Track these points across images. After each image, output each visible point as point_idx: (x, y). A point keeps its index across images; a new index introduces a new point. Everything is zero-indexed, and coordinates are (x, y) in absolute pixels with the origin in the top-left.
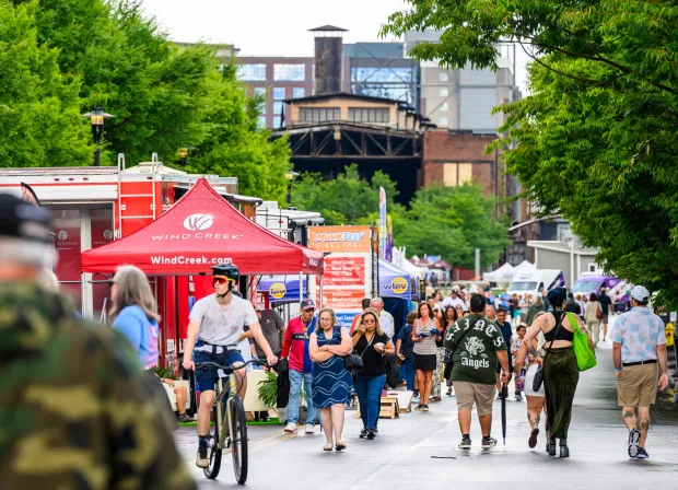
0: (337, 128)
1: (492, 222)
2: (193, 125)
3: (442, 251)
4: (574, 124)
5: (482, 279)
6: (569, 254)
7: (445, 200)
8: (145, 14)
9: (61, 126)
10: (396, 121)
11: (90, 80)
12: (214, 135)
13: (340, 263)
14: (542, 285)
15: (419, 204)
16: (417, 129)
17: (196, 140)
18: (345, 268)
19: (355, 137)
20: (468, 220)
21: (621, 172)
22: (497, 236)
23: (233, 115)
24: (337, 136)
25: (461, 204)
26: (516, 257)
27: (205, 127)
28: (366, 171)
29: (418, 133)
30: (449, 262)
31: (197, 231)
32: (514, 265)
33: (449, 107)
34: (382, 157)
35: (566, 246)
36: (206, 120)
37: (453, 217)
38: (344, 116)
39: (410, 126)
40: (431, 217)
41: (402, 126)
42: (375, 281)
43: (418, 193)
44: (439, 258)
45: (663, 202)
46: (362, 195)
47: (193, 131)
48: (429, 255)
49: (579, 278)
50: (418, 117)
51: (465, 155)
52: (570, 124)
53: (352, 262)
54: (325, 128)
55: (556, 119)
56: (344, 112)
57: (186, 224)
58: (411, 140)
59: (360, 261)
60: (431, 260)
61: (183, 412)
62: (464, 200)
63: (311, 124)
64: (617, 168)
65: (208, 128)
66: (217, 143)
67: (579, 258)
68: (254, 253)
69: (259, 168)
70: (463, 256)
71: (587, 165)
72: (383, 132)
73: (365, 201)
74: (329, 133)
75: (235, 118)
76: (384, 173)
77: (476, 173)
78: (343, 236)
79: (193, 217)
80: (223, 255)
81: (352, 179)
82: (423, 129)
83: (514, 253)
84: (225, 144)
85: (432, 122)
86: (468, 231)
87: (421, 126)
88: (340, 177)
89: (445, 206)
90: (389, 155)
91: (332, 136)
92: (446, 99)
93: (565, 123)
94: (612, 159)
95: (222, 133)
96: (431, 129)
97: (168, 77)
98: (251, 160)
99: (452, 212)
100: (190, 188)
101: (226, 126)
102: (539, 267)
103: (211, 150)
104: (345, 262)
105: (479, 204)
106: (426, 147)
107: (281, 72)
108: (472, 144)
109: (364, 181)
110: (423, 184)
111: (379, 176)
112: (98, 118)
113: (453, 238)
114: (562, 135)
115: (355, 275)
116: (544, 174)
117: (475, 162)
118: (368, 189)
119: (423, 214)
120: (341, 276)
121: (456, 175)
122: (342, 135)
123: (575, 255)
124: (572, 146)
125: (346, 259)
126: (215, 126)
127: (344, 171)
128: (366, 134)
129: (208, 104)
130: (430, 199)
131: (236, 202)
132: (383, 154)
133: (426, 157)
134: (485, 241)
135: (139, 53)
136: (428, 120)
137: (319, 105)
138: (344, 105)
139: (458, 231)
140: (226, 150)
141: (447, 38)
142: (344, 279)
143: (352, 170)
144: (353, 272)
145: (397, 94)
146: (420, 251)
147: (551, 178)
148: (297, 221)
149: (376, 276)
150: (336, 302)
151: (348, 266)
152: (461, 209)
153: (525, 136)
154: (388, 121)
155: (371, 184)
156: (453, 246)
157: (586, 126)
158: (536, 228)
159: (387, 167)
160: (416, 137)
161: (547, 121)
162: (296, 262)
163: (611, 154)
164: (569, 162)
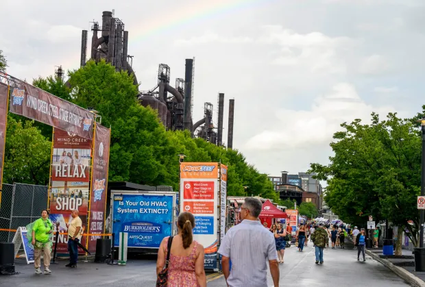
1: (315, 210)
2: (263, 189)
3: (306, 215)
5: (313, 220)
7: (306, 205)
8: (254, 168)
9: (239, 189)
11: (244, 180)
13: (292, 216)
15: (301, 205)
19: (289, 192)
20: (310, 209)
21: (347, 201)
22: (316, 212)
27: (265, 190)
28: (291, 199)
31: (267, 210)
32: (319, 218)
33: (307, 187)
34: (294, 196)
35: (330, 215)
36: (265, 188)
39: (300, 191)
40: (304, 208)
41: (298, 191)
48: (303, 215)
50: (301, 189)
53: (294, 217)
54: (284, 190)
56: (287, 188)
62: (310, 205)
63: (281, 190)
68: (277, 214)
70: (309, 216)
71: (340, 200)
72: (295, 192)
75: (270, 188)
77: (312, 200)
78: (292, 212)
79: (266, 207)
80: (271, 214)
81: (289, 200)
82: (302, 191)
83: (319, 216)
86: (310, 211)
90: (296, 196)
91: (285, 192)
96: (304, 191)
97: (258, 180)
98: (274, 197)
99: (307, 207)
100: (265, 201)
101: (269, 190)
105: (313, 206)
106: (303, 195)
107: (275, 180)
108: (311, 195)
110: (302, 202)
111: (294, 200)
112: (246, 187)
113: (308, 212)
114: (336, 194)
116: (331, 201)
117: (312, 198)
118: (292, 202)
120: (292, 219)
121: (308, 200)
122: (287, 192)
124: (337, 196)
126: (267, 189)
128: (291, 192)
129: (266, 185)
130: (303, 205)
131: (274, 204)
133: (303, 197)
134: (314, 213)
135: (253, 175)
137: (282, 186)
138: (288, 186)
141: (319, 175)
143: (289, 198)
145: (297, 184)
149: (298, 219)
152: (310, 207)
154: (296, 190)
156: (308, 214)
158: (323, 211)
159: (295, 198)
160: (301, 193)
162: (285, 216)
163: (345, 198)
164: (337, 199)
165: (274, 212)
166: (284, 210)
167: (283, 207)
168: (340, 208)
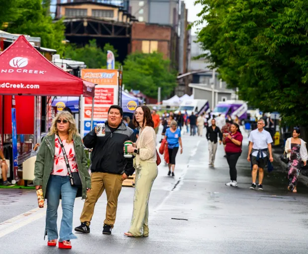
0: (85, 20)
1: (167, 74)
2: (12, 9)
3: (142, 88)
4: (245, 12)
5: (161, 104)
6: (211, 92)
7: (143, 60)
10: (117, 17)
12: (24, 16)
13: (99, 91)
14: (197, 108)
15: (128, 62)
16: (128, 21)
17: (13, 18)
18: (102, 94)
19: (94, 25)
20: (155, 72)
21: (274, 41)
22: (170, 81)
23: (35, 5)
24: (85, 24)
25: (152, 63)
26: (180, 93)
27: (19, 11)
28: (101, 43)
29: (129, 24)
30: (144, 94)
31: (18, 68)
32: (180, 97)
33: (144, 11)
34: (109, 36)
35: (210, 87)
36: (20, 7)
37: (147, 70)
38: (89, 14)
39: (125, 20)
40: (135, 69)
41: (120, 20)
42: (120, 102)
43: (128, 56)
44: (139, 92)
45: (298, 61)
46: (98, 56)
47: (12, 12)
48: (134, 90)
49: (217, 105)
50: (129, 16)
51: (154, 36)
52: (243, 12)
53: (106, 91)
54: (79, 20)
55: (235, 8)
56: (89, 11)
57: (11, 63)
58: (125, 28)
59: (111, 90)
60: (135, 93)
61: (5, 179)
62: (153, 61)
63: (71, 17)
64: (271, 39)
65: (21, 11)
66: (26, 20)
67: (217, 94)
68: (52, 83)
69: (49, 36)
70: (152, 91)
71: (253, 37)
72: (110, 23)
73: (99, 59)
74: (81, 22)
75: (37, 7)
76: (111, 45)
77: (159, 47)
78: (101, 75)
79: (16, 59)
80: (34, 83)
81: (93, 48)
82: (132, 22)
83: (179, 91)
84: (30, 21)
85: (136, 19)
86: (155, 78)
87: (131, 20)
88: (87, 46)
89: (142, 64)
90: (113, 35)
91: (82, 25)
92: (142, 7)
93: (240, 11)
94: (269, 34)
95: (28, 14)
96: (136, 22)
98: (45, 31)
99: (146, 67)
100: (13, 42)
101: (31, 11)
102: (195, 98)
103: (21, 24)
104: (102, 91)
105: (161, 63)
106: (133, 32)
108: (158, 31)
109: (100, 49)
110: (131, 51)
111: (107, 45)
113: (147, 81)
114: (239, 18)
115: (108, 98)
116: (222, 42)
117: (160, 41)
118: (102, 53)
119: (131, 67)
120: (99, 99)
121: (149, 47)
122: (88, 24)
123: (215, 92)
124: (244, 25)
125: (103, 89)
126: (25, 10)
127: (88, 43)
128: (101, 24)
130: (135, 60)
131: (42, 51)
132: (109, 34)
133: (133, 37)
134: (164, 84)
136: (134, 17)
137: (76, 7)
138: (90, 7)
139: (150, 77)
140: (31, 24)
142: (101, 101)
143: (93, 43)
144: (107, 97)
146: (129, 88)
147: (226, 45)
148: (72, 66)
149: (120, 100)
150: (96, 114)
151: (104, 93)
152: (151, 65)
153: (211, 19)
154: (113, 17)
155: (103, 50)
156: (147, 86)
157: (253, 13)
158: (191, 77)
159: (111, 41)
160: (128, 26)
161: (230, 10)
162: (80, 89)
163: (268, 30)
164: (241, 34)
165: (42, 75)
166: (76, 72)
167: (75, 64)
168: (252, 62)
